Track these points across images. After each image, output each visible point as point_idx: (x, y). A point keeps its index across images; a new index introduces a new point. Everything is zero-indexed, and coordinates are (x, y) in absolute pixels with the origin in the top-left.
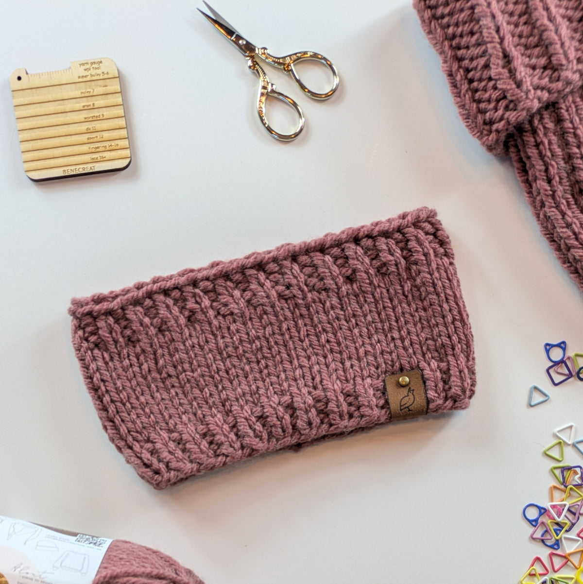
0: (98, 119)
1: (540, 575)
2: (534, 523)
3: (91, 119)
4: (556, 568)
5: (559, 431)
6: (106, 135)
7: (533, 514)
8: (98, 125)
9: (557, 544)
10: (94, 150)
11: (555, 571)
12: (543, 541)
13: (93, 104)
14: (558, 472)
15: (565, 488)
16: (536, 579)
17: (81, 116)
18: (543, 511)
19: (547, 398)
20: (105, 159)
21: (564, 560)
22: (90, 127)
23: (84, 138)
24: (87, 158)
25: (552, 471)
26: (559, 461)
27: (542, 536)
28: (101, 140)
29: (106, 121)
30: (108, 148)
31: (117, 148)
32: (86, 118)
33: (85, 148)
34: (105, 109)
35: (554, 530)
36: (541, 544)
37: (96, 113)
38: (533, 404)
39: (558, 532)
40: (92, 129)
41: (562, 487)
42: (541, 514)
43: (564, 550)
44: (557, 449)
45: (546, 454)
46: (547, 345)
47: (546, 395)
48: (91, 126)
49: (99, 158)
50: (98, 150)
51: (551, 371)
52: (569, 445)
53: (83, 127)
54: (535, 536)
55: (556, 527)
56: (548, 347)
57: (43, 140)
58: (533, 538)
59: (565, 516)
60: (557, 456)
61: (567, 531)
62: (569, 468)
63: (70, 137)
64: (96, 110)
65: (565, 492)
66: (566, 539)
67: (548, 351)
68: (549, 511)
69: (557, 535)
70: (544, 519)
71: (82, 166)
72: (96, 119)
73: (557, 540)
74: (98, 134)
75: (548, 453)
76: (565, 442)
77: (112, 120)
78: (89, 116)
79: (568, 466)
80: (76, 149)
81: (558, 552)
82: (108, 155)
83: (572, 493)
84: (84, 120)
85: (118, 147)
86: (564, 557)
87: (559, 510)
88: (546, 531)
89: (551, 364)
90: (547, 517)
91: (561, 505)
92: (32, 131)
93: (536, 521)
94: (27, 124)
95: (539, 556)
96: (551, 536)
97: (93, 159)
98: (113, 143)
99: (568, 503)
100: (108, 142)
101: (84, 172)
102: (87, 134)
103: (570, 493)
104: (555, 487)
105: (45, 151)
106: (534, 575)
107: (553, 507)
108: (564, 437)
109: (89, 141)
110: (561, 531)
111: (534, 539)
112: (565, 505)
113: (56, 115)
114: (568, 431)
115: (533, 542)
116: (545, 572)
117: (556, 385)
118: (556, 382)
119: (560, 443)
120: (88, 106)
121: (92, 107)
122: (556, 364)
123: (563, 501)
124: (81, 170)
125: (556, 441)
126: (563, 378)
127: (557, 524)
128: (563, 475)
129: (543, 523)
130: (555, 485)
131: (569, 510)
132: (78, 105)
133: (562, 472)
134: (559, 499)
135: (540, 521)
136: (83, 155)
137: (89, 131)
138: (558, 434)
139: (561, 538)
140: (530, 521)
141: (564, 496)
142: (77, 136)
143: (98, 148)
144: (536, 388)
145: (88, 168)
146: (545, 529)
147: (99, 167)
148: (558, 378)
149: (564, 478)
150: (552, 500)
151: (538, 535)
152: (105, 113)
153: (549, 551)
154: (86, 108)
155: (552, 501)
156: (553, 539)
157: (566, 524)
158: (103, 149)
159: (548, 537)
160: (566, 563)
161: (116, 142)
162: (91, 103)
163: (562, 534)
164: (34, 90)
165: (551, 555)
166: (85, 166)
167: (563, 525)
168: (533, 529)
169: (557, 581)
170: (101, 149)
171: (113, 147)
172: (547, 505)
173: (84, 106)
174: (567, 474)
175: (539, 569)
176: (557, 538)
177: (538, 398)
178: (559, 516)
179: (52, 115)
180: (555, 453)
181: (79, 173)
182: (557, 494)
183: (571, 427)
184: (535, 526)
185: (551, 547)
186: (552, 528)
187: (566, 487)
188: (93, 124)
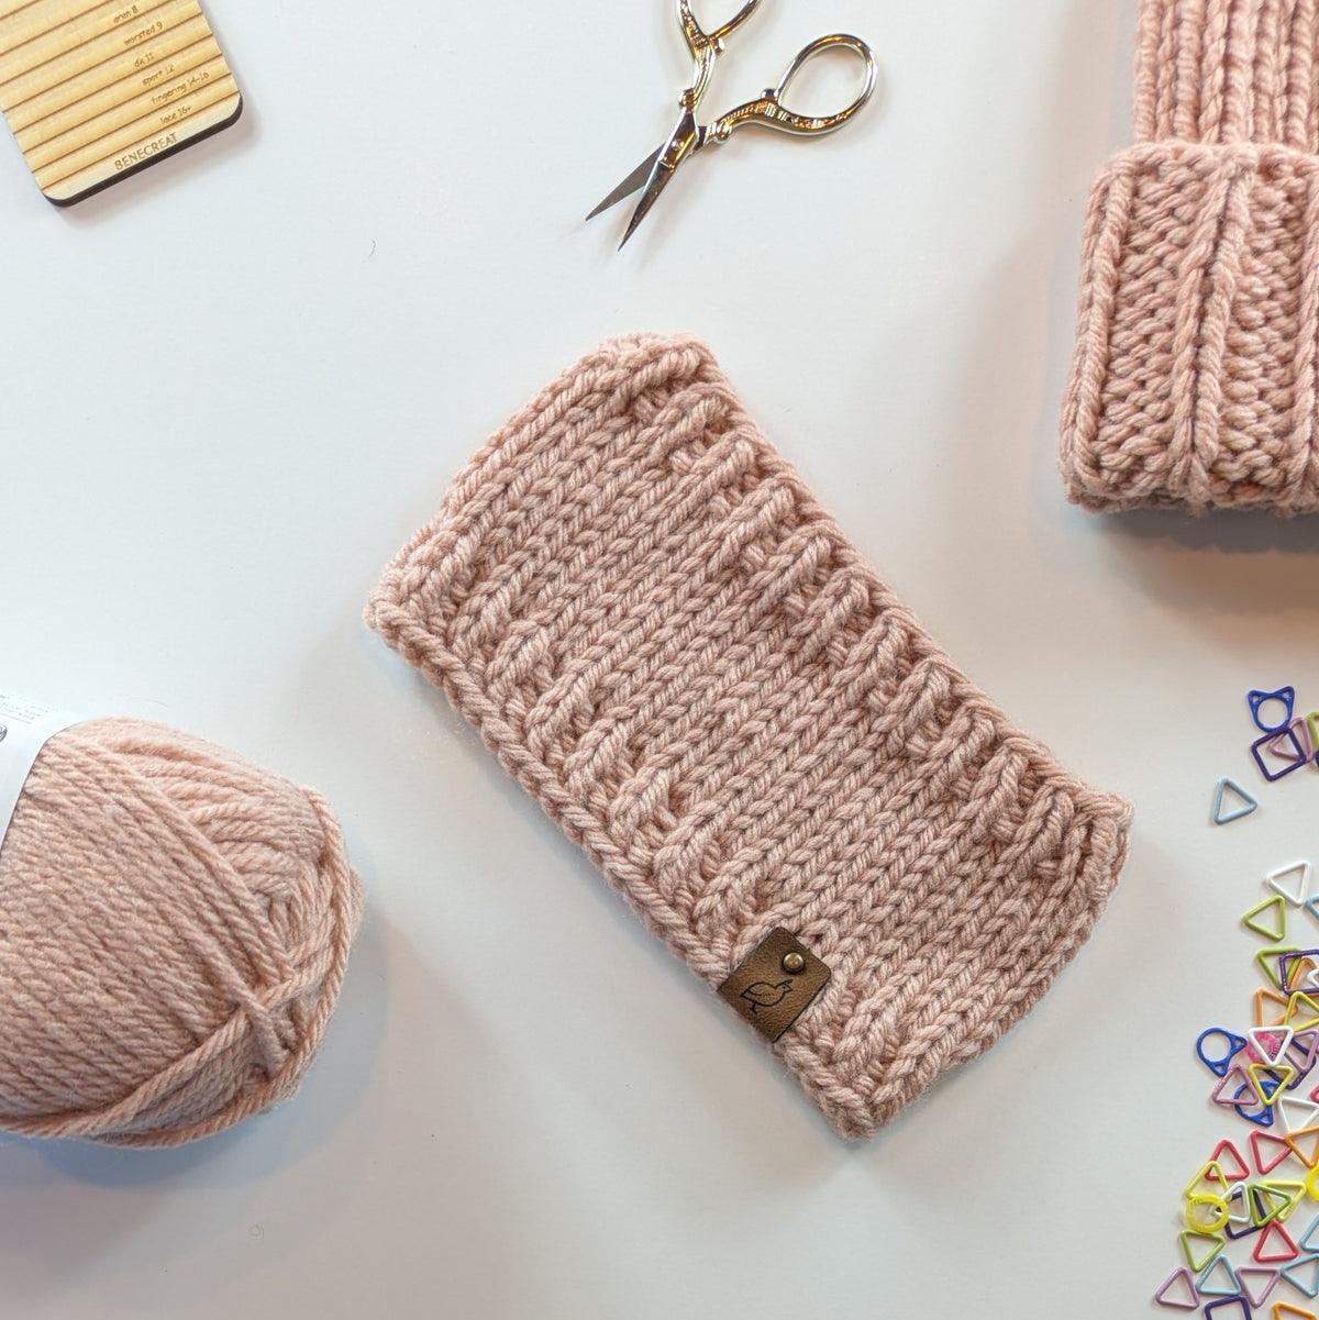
0: (152, 34)
1: (1231, 1179)
2: (1219, 1070)
3: (138, 41)
4: (1265, 1164)
5: (1276, 877)
6: (178, 62)
7: (1217, 1050)
8: (157, 48)
9: (1268, 1115)
10: (163, 102)
11: (1263, 1173)
12: (1237, 1107)
13: (134, 8)
14: (1271, 963)
15: (1286, 997)
16: (1219, 1188)
17: (118, 41)
18: (1238, 1044)
19: (1252, 806)
20: (189, 112)
21: (1283, 1150)
22: (142, 56)
23: (136, 83)
24: (154, 121)
25: (1260, 960)
26: (1276, 940)
27: (1237, 1097)
28: (171, 75)
29: (169, 34)
30: (189, 88)
31: (206, 81)
32: (127, 42)
33: (145, 103)
34: (159, 11)
35: (1262, 1084)
36: (1234, 1114)
37: (144, 24)
38: (1221, 818)
39: (1271, 1089)
40: (146, 59)
41: (1282, 995)
42: (1234, 1051)
43: (1282, 1127)
44: (1271, 914)
45: (1248, 926)
46: (1254, 694)
47: (1249, 800)
48: (142, 54)
49: (178, 114)
50: (170, 99)
51: (1261, 750)
52: (1297, 906)
53: (127, 63)
54: (1219, 1098)
55: (1267, 1079)
56: (1256, 699)
57: (59, 115)
58: (1216, 1101)
59: (1286, 1055)
60: (1271, 930)
61: (1289, 1088)
62: (1297, 956)
63: (107, 91)
64: (143, 18)
65: (1286, 1005)
66: (1286, 1103)
67: (1255, 708)
68: (1251, 1045)
69: (1269, 1098)
70: (1241, 1061)
71: (149, 142)
72: (147, 37)
73: (1268, 1107)
74: (161, 65)
75: (1251, 922)
76: (1287, 899)
77: (182, 27)
78: (133, 35)
79: (1296, 951)
80: (128, 111)
81: (1270, 1132)
82: (193, 102)
83: (1300, 1007)
84: (125, 47)
85: (209, 80)
86: (1283, 1142)
87: (1273, 1042)
88: (1245, 1087)
89: (1263, 735)
90: (1247, 1058)
91: (1277, 1033)
92: (30, 103)
93: (1224, 1064)
94: (17, 92)
95: (1229, 1140)
96: (1254, 1096)
97: (167, 119)
98: (196, 75)
99: (1292, 1029)
100: (186, 76)
101: (157, 152)
102: (140, 75)
103: (1296, 1007)
104: (1266, 995)
105: (68, 135)
106: (1216, 1179)
107: (1261, 1036)
108: (1287, 889)
109: (148, 87)
110: (1276, 1087)
111: (1219, 1103)
112: (1286, 1032)
113: (67, 56)
114: (1296, 875)
115: (1217, 1109)
116: (1241, 1173)
117: (1271, 779)
118: (1272, 772)
119: (1278, 902)
120: (124, 15)
121: (133, 15)
122: (1273, 734)
123: (1282, 1023)
124: (149, 150)
125: (1270, 898)
126: (1285, 765)
127: (1269, 1072)
128: (1283, 969)
129: (1238, 1070)
130: (1267, 990)
131: (1293, 1043)
132: (105, 19)
133: (1282, 963)
134: (1273, 1021)
135: (1231, 1064)
136: (144, 120)
137: (141, 66)
138: (1274, 883)
139: (1276, 1102)
140: (1211, 1066)
141: (1285, 1013)
142: (122, 83)
143: (169, 94)
144: (1228, 785)
145: (163, 142)
146: (1243, 1083)
147: (183, 132)
148: (1276, 767)
149: (1284, 976)
150: (1258, 1021)
151: (1228, 1094)
152: (162, 20)
153: (1251, 1129)
154: (121, 20)
155: (1259, 1024)
156: (1260, 1104)
157: (1287, 1072)
158: (181, 93)
159: (1250, 1099)
160: (1286, 1156)
161: (202, 70)
162: (129, 8)
163: (1280, 1095)
164: (10, 18)
165: (1255, 1137)
166: (156, 139)
167: (1281, 1075)
168: (1217, 1082)
169: (1266, 1192)
170: (176, 95)
171: (199, 83)
172: (1247, 1031)
173: (117, 19)
174: (1291, 967)
175: (1226, 1167)
176: (1269, 1102)
177: (1233, 806)
178: (1272, 1059)
179: (61, 59)
180: (1267, 923)
181: (147, 157)
182: (1269, 1010)
183: (1302, 868)
184: (1221, 1076)
185: (1255, 1120)
186: (1257, 1080)
187: (1289, 994)
188: (146, 49)
